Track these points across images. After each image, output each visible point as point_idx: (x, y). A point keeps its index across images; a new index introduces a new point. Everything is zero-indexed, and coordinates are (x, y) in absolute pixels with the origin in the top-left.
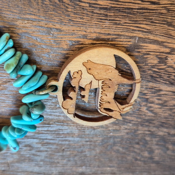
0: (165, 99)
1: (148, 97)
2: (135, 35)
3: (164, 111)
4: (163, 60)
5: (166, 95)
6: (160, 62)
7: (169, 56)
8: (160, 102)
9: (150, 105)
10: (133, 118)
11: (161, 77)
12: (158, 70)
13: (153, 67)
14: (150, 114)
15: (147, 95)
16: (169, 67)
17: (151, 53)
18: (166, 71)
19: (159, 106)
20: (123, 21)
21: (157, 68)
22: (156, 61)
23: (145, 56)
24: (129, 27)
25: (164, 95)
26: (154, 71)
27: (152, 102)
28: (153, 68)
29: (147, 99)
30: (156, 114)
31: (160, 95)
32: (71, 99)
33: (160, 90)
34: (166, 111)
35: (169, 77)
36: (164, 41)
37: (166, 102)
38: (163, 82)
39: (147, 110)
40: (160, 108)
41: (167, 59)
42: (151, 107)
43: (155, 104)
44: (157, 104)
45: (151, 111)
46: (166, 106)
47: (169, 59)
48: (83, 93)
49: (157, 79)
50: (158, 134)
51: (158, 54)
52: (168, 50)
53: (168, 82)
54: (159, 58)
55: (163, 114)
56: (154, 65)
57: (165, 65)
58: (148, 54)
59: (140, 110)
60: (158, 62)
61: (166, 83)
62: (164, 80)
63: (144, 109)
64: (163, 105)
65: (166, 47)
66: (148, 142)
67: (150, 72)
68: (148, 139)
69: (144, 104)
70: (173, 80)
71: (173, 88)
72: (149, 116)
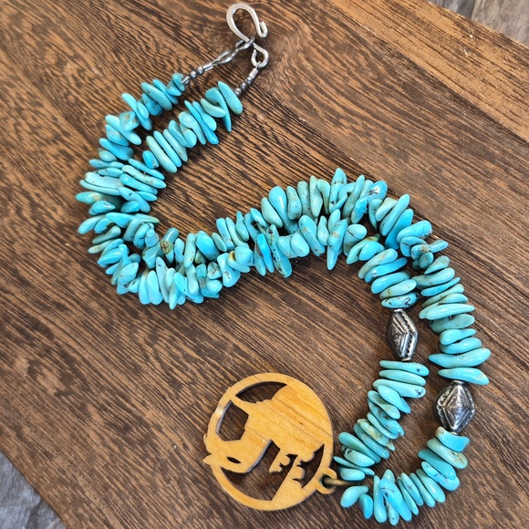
0: (41, 122)
1: (23, 107)
2: (48, 16)
3: (32, 140)
4: (60, 64)
5: (45, 116)
6: (57, 64)
7: (70, 62)
8: (34, 123)
9: (21, 120)
11: (50, 85)
13: (48, 66)
14: (14, 136)
15: (24, 103)
16: (64, 76)
17: (54, 48)
18: (59, 81)
19: (30, 130)
21: (52, 72)
23: (47, 48)
25: (43, 115)
26: (46, 73)
27: (24, 118)
30: (20, 138)
31: (37, 112)
33: (41, 105)
34: (34, 142)
35: (58, 92)
36: (73, 39)
37: (40, 127)
38: (50, 94)
39: (14, 125)
40: (29, 133)
41: (66, 65)
42: (20, 124)
43: (27, 122)
44: (29, 124)
45: (17, 131)
46: (37, 134)
47: (68, 65)
49: (45, 86)
50: (8, 176)
51: (60, 52)
52: (71, 54)
53: (54, 98)
54: (59, 59)
57: (61, 72)
58: (50, 47)
59: (7, 120)
61: (51, 99)
63: (11, 121)
64: (35, 130)
65: (71, 48)
67: (41, 71)
69: (15, 114)
70: (61, 98)
71: (57, 112)
72: (12, 138)
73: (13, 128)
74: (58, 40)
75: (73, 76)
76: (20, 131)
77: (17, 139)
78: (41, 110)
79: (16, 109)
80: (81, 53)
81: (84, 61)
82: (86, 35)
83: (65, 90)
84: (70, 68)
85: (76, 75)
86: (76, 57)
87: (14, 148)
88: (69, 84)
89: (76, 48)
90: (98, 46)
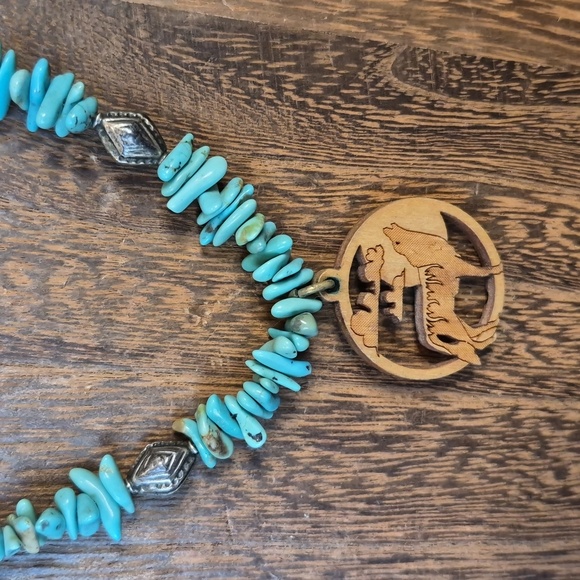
0: (560, 321)
1: (523, 318)
2: (471, 179)
4: (537, 231)
5: (560, 311)
6: (532, 235)
7: (547, 220)
8: (552, 330)
9: (532, 338)
10: (501, 376)
11: (540, 268)
12: (531, 254)
13: (520, 245)
14: (538, 363)
15: (520, 314)
16: (552, 244)
17: (511, 216)
18: (548, 254)
19: (553, 342)
20: (446, 152)
21: (531, 249)
22: (522, 234)
23: (501, 223)
24: (458, 164)
25: (556, 311)
26: (524, 255)
27: (536, 333)
28: (519, 248)
29: (524, 323)
30: (549, 361)
31: (547, 314)
32: (368, 310)
33: (546, 301)
34: (569, 352)
35: (558, 268)
36: (530, 188)
37: (564, 328)
38: (548, 279)
39: (528, 351)
40: (555, 346)
41: (544, 228)
42: (535, 344)
43: (542, 335)
44: (547, 336)
45: (538, 355)
46: (568, 340)
47: (547, 226)
48: (390, 297)
49: (534, 273)
50: (565, 418)
51: (524, 216)
52: (541, 209)
53: (557, 280)
54: (530, 226)
55: (565, 362)
56: (520, 242)
57: (544, 240)
58: (506, 218)
59: (513, 352)
60: (528, 233)
61: (554, 283)
62: (548, 276)
63: (521, 349)
64: (560, 337)
65: (537, 201)
66: (547, 443)
67: (516, 257)
68: (546, 432)
69: (518, 335)
70: (568, 273)
71: (572, 294)
72: (536, 368)
73: (528, 355)
74: (511, 203)
75: (564, 236)
76: (541, 352)
77: (544, 365)
78: (552, 307)
79: (516, 329)
80: (554, 199)
81: (565, 206)
82: (546, 172)
83: (565, 261)
84: (555, 228)
85: (567, 231)
86: (551, 210)
87: (546, 378)
88: (565, 249)
89: (544, 197)
90: (570, 176)
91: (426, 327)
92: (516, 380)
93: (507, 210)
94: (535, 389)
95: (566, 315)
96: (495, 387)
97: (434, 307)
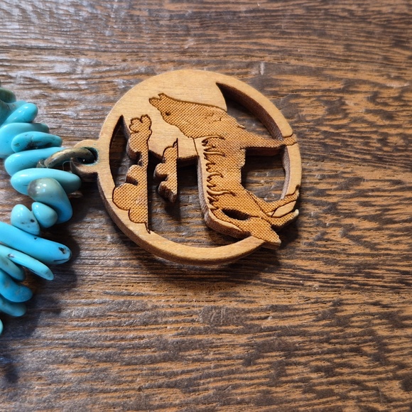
0: (380, 201)
1: (334, 200)
2: (254, 59)
3: (392, 236)
4: (337, 108)
5: (378, 190)
6: (331, 112)
7: (346, 96)
8: (370, 211)
9: (348, 221)
10: (315, 266)
11: (346, 145)
12: (332, 130)
13: (319, 122)
15: (329, 195)
16: (355, 120)
17: (304, 94)
18: (353, 130)
19: (374, 225)
20: (222, 35)
21: (332, 126)
22: (321, 112)
23: (293, 101)
24: (238, 46)
25: (373, 191)
26: (325, 132)
27: (351, 215)
28: (319, 125)
29: (335, 204)
30: (372, 246)
31: (362, 194)
33: (358, 180)
34: (397, 236)
35: (367, 144)
36: (322, 66)
37: (385, 209)
38: (357, 156)
39: (345, 235)
40: (378, 229)
41: (344, 104)
42: (351, 228)
43: (359, 217)
44: (365, 218)
45: (358, 240)
46: (392, 221)
47: (347, 102)
48: (160, 169)
49: (340, 151)
50: (405, 314)
51: (319, 94)
52: (339, 86)
53: (368, 157)
54: (327, 103)
55: (394, 247)
56: (319, 119)
57: (346, 116)
58: (298, 96)
59: (326, 237)
60: (327, 110)
61: (365, 160)
62: (356, 153)
63: (336, 234)
64: (382, 219)
65: (333, 79)
67: (315, 135)
68: (382, 331)
69: (329, 219)
70: (380, 149)
71: (389, 172)
72: (357, 254)
73: (346, 241)
74: (302, 81)
75: (368, 111)
76: (361, 237)
77: (368, 251)
78: (366, 186)
79: (326, 212)
80: (350, 75)
81: (365, 82)
82: (338, 50)
83: (374, 136)
84: (357, 104)
85: (371, 106)
86: (349, 87)
87: (374, 266)
88: (372, 124)
89: (337, 74)
90: (365, 52)
91: (207, 201)
92: (336, 269)
93: (299, 88)
94: (360, 279)
95: (387, 194)
96: (309, 278)
97: (215, 180)
